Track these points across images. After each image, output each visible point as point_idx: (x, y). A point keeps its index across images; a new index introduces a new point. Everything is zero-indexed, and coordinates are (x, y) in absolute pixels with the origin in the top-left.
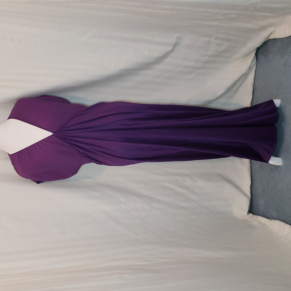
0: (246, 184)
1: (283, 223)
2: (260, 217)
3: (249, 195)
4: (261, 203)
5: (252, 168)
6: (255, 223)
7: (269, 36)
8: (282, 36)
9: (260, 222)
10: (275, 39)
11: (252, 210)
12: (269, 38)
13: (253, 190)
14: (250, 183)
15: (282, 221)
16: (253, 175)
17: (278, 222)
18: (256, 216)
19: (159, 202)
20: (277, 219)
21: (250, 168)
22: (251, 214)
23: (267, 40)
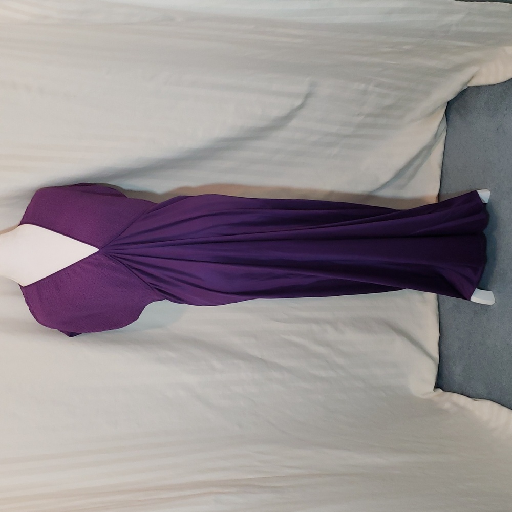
0: (431, 338)
1: (496, 406)
2: (455, 395)
3: (437, 356)
4: (456, 371)
5: (441, 310)
6: (447, 406)
7: (468, 82)
8: (492, 80)
9: (455, 404)
10: (479, 87)
11: (441, 384)
12: (469, 85)
13: (443, 349)
14: (438, 335)
15: (494, 402)
16: (443, 321)
17: (489, 403)
18: (448, 394)
19: (280, 368)
20: (486, 399)
21: (437, 310)
22: (440, 391)
23: (466, 87)
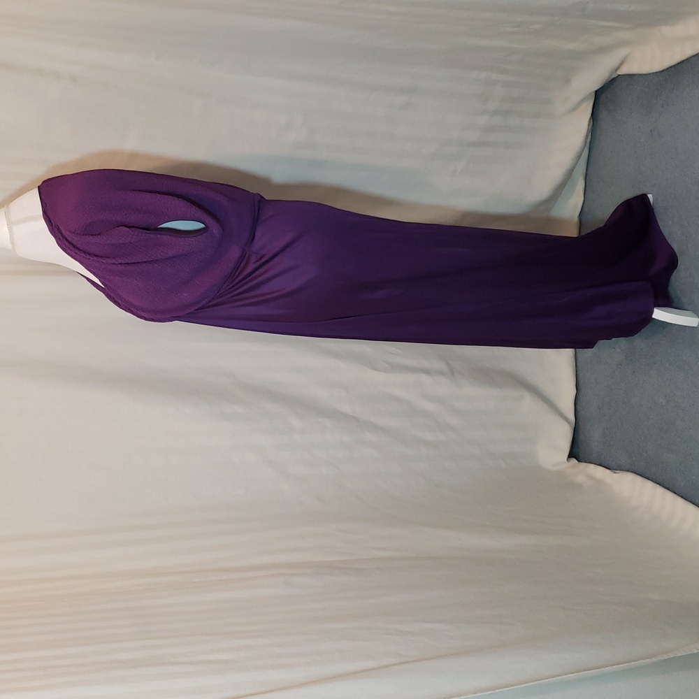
0: (565, 394)
1: (639, 479)
2: (592, 466)
3: (572, 418)
4: (594, 437)
5: (579, 359)
6: (581, 479)
7: (616, 70)
8: (646, 69)
9: (592, 478)
10: (631, 76)
11: (576, 452)
12: (619, 72)
13: (579, 408)
14: (574, 392)
15: (638, 474)
16: (580, 375)
17: (630, 476)
18: (583, 465)
19: (376, 428)
20: (628, 471)
21: (574, 359)
22: (574, 461)
23: (615, 76)
